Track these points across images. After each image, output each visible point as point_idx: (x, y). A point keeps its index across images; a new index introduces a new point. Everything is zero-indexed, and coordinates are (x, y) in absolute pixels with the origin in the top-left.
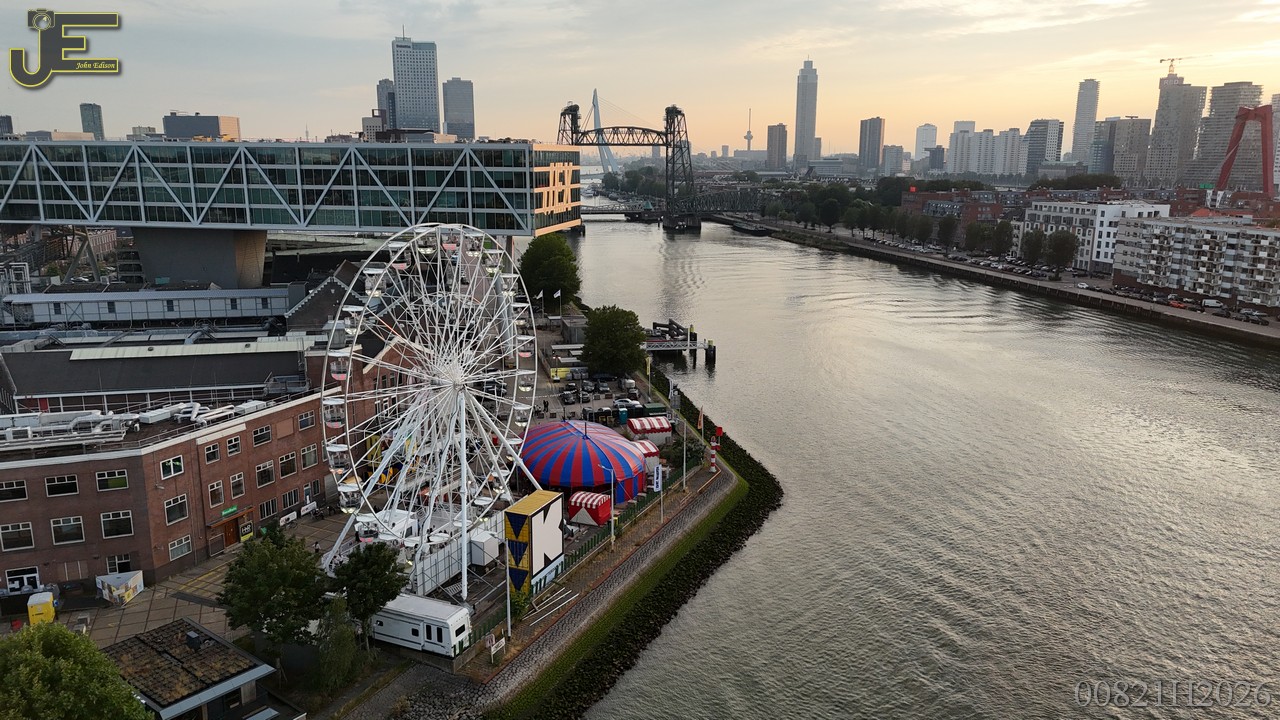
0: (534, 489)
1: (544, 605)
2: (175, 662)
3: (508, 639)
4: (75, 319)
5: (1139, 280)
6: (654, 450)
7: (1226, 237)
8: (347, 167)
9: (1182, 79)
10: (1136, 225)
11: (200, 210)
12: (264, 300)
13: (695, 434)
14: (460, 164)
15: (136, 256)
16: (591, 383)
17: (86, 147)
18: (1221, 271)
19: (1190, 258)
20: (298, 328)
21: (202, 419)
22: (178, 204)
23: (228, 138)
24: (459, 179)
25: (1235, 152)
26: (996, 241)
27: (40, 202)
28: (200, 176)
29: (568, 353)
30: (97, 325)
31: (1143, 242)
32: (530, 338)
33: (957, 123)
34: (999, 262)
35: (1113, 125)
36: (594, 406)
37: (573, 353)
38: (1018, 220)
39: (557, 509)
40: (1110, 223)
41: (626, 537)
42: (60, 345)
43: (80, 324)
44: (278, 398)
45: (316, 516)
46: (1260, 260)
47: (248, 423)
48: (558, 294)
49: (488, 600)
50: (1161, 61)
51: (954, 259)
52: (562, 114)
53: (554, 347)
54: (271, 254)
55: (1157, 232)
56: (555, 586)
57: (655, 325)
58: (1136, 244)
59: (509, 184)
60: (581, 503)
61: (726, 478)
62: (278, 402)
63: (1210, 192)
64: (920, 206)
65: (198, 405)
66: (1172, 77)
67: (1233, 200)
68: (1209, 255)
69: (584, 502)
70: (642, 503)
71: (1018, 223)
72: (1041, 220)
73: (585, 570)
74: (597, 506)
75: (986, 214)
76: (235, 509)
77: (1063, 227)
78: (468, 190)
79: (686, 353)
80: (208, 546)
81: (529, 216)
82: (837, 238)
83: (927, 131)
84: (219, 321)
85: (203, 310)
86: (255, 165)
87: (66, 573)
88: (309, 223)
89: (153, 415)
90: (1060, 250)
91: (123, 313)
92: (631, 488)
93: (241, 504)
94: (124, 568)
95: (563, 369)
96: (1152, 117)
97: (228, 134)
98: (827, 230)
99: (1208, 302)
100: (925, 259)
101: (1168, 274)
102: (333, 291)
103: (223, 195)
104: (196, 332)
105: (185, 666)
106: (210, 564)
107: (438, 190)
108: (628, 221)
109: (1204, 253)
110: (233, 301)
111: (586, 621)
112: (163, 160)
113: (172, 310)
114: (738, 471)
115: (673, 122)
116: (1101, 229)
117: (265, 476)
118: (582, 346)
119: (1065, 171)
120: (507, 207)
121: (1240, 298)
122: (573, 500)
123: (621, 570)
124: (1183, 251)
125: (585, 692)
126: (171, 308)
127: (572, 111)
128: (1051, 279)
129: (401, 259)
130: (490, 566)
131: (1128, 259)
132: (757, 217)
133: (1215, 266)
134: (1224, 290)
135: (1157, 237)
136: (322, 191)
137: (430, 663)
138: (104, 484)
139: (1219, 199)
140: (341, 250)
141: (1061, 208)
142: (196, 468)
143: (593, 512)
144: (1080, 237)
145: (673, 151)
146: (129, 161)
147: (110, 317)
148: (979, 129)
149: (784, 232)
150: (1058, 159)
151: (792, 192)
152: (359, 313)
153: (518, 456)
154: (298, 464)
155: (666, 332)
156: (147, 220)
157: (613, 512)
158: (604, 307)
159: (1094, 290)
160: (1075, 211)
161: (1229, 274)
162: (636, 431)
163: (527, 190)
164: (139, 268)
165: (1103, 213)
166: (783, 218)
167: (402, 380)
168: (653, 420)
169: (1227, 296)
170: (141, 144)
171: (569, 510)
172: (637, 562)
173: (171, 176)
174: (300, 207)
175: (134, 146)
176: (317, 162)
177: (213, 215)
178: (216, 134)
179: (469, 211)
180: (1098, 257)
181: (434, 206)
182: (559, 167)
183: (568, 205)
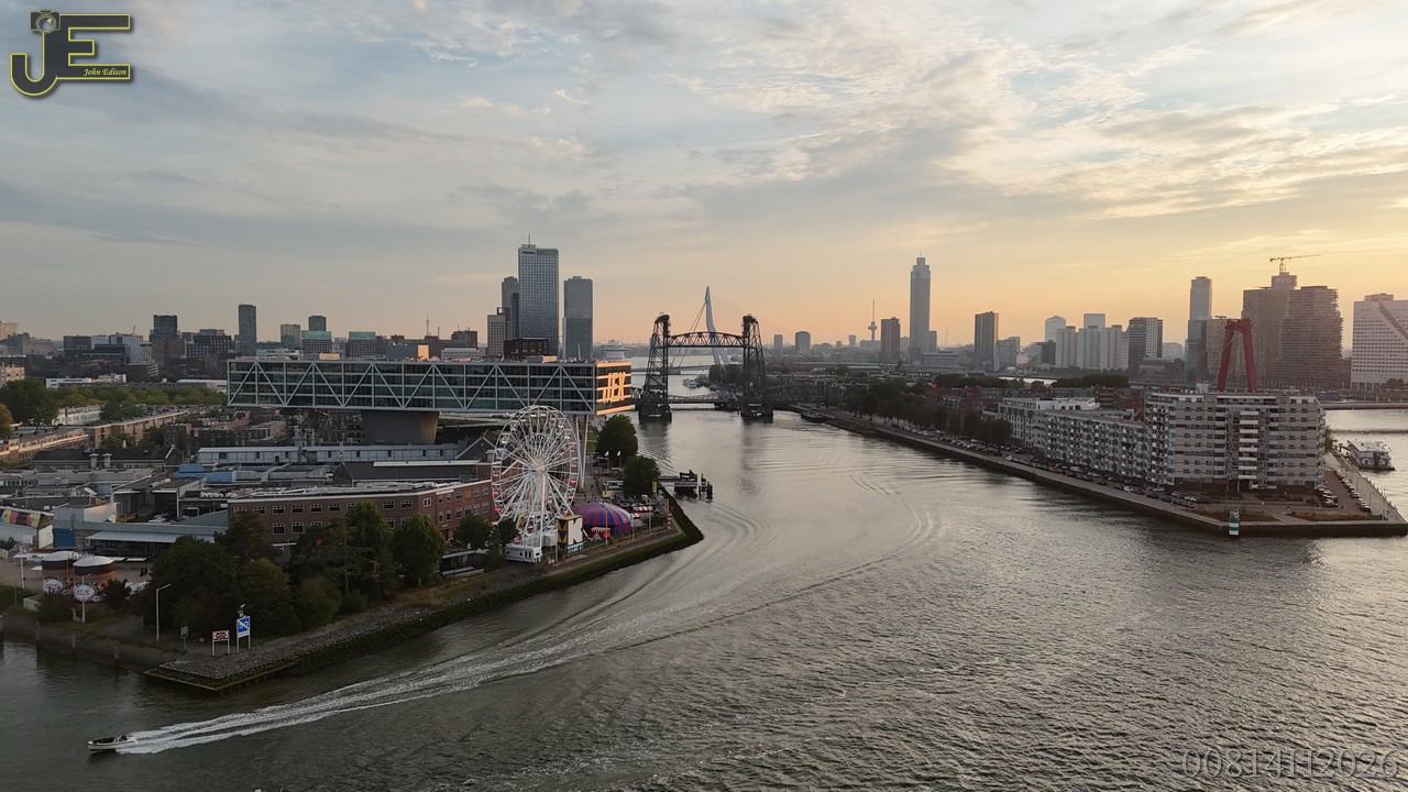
3: (555, 561)
5: (1045, 454)
6: (639, 517)
8: (492, 376)
9: (1294, 277)
10: (1042, 415)
11: (406, 400)
12: (441, 451)
14: (556, 375)
17: (344, 365)
22: (394, 396)
27: (313, 395)
28: (408, 381)
29: (615, 484)
33: (1086, 316)
34: (971, 443)
37: (618, 484)
39: (580, 523)
41: (614, 544)
44: (465, 482)
46: (1096, 439)
47: (454, 489)
48: (620, 454)
50: (1271, 260)
52: (657, 322)
54: (441, 427)
55: (1050, 420)
56: (579, 552)
57: (681, 474)
59: (583, 386)
60: (596, 531)
61: (674, 532)
64: (937, 399)
66: (1283, 275)
70: (625, 535)
72: (1007, 411)
74: (603, 532)
77: (1018, 417)
78: (560, 389)
79: (697, 490)
81: (594, 404)
82: (873, 425)
83: (1055, 322)
85: (407, 457)
86: (440, 375)
88: (469, 409)
90: (1000, 432)
91: (364, 458)
92: (621, 529)
95: (610, 492)
98: (869, 418)
101: (1057, 450)
103: (421, 391)
107: (543, 389)
108: (716, 409)
109: (1072, 435)
110: (424, 451)
114: (683, 530)
115: (749, 328)
117: (459, 514)
118: (624, 480)
119: (1163, 367)
120: (582, 399)
122: (592, 530)
123: (606, 553)
127: (664, 320)
131: (1040, 439)
132: (821, 407)
133: (1078, 444)
134: (1083, 460)
135: (1051, 423)
136: (478, 389)
137: (526, 565)
138: (403, 506)
140: (485, 425)
143: (601, 534)
145: (749, 352)
146: (368, 373)
155: (687, 478)
156: (374, 406)
161: (1085, 449)
162: (634, 511)
163: (594, 389)
165: (1039, 406)
169: (1084, 464)
172: (616, 551)
173: (391, 380)
174: (464, 398)
175: (372, 364)
176: (475, 373)
177: (414, 403)
178: (416, 356)
179: (560, 400)
181: (541, 397)
182: (615, 375)
183: (621, 397)
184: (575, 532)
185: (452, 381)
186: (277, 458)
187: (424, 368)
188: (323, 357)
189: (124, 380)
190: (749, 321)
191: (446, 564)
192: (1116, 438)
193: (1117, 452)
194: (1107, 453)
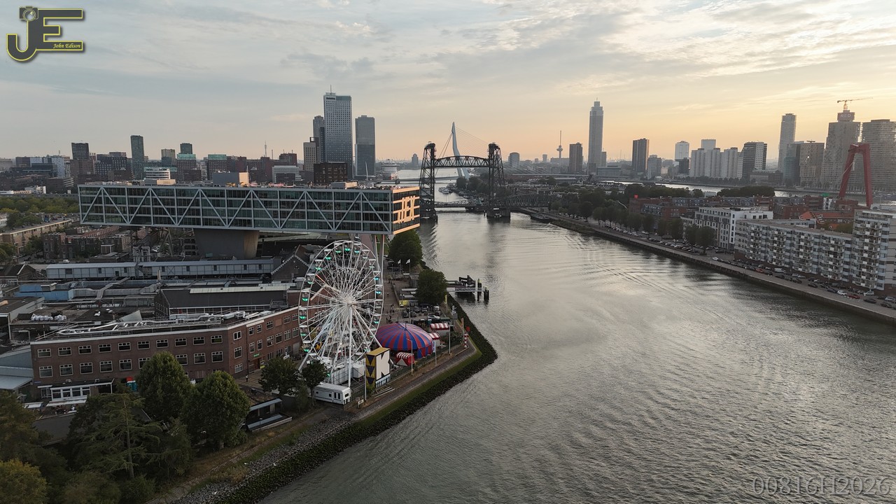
0: (378, 347)
1: (381, 391)
3: (365, 401)
4: (171, 274)
5: (745, 256)
6: (438, 337)
7: (785, 234)
8: (302, 200)
9: (853, 114)
10: (744, 224)
11: (229, 220)
12: (260, 266)
14: (358, 200)
15: (193, 241)
16: (418, 308)
17: (176, 190)
18: (784, 252)
19: (769, 244)
20: (278, 280)
21: (247, 317)
22: (219, 217)
23: (244, 184)
26: (675, 231)
27: (152, 216)
28: (230, 204)
29: (409, 293)
30: (181, 277)
31: (748, 234)
34: (675, 243)
35: (799, 146)
36: (416, 319)
37: (412, 293)
38: (691, 218)
39: (387, 355)
41: (419, 371)
42: (167, 287)
43: (174, 276)
44: (276, 310)
46: (800, 247)
47: (265, 319)
48: (409, 261)
50: (838, 102)
51: (652, 240)
52: (426, 149)
53: (403, 290)
55: (753, 229)
56: (386, 385)
57: (460, 278)
58: (744, 235)
59: (381, 209)
61: (470, 350)
64: (639, 207)
65: (245, 312)
66: (846, 113)
68: (778, 243)
69: (402, 356)
70: (429, 358)
71: (691, 220)
72: (703, 219)
73: (398, 381)
74: (408, 358)
75: (675, 213)
76: (259, 354)
77: (714, 223)
79: (476, 294)
81: (391, 224)
82: (589, 226)
83: (683, 145)
84: (238, 276)
85: (231, 270)
86: (258, 199)
88: (283, 227)
91: (193, 272)
92: (422, 352)
93: (261, 352)
95: (406, 301)
96: (824, 141)
98: (585, 220)
99: (777, 270)
100: (637, 241)
101: (759, 253)
102: (294, 262)
103: (242, 213)
104: (229, 281)
107: (347, 212)
108: (467, 212)
109: (775, 242)
110: (245, 266)
111: (396, 398)
112: (213, 196)
114: (479, 349)
115: (493, 153)
116: (733, 225)
117: (270, 342)
118: (417, 289)
119: (767, 176)
120: (380, 220)
121: (792, 268)
122: (395, 355)
123: (414, 382)
124: (767, 240)
126: (215, 269)
127: (431, 147)
128: (701, 255)
130: (359, 377)
131: (741, 243)
132: (546, 209)
133: (781, 249)
134: (786, 263)
135: (754, 232)
136: (290, 211)
137: (335, 407)
138: (213, 341)
139: (829, 203)
140: (296, 238)
142: (246, 337)
143: (406, 360)
144: (722, 229)
145: (493, 170)
147: (187, 273)
151: (569, 195)
153: (374, 336)
154: (283, 338)
155: (466, 283)
156: (203, 225)
159: (720, 261)
160: (721, 214)
161: (788, 254)
162: (432, 329)
163: (390, 212)
164: (194, 247)
165: (734, 215)
166: (561, 212)
167: (327, 302)
168: (437, 324)
169: (787, 266)
170: (203, 188)
171: (395, 358)
172: (422, 380)
173: (216, 204)
174: (279, 219)
175: (200, 189)
176: (288, 197)
177: (236, 223)
178: (238, 182)
179: (361, 222)
180: (732, 241)
181: (344, 219)
182: (408, 199)
183: (412, 217)
184: (383, 366)
185: (266, 204)
186: (117, 272)
187: (243, 193)
188: (160, 182)
189: (45, 192)
190: (493, 147)
191: (253, 417)
192: (821, 247)
193: (822, 258)
194: (811, 258)
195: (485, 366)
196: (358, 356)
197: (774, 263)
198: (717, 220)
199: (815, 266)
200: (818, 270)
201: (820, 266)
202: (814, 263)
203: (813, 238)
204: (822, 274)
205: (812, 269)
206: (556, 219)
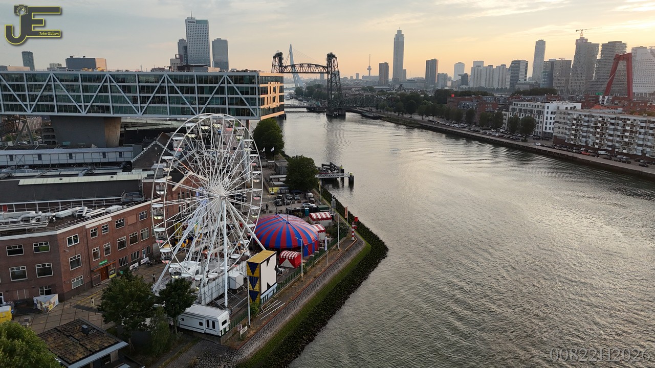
0: (261, 250)
1: (267, 309)
2: (76, 341)
3: (249, 327)
4: (20, 163)
5: (566, 141)
6: (323, 229)
7: (609, 120)
8: (163, 85)
9: (587, 40)
10: (565, 113)
11: (86, 107)
12: (120, 154)
13: (344, 220)
14: (222, 83)
15: (53, 131)
16: (290, 195)
17: (26, 74)
18: (607, 137)
19: (592, 130)
20: (138, 168)
21: (88, 215)
22: (75, 103)
23: (101, 69)
24: (221, 90)
25: (614, 75)
26: (495, 121)
28: (86, 89)
29: (278, 180)
30: (32, 167)
31: (568, 122)
32: (259, 172)
33: (475, 62)
34: (496, 132)
35: (552, 63)
36: (292, 207)
37: (281, 180)
38: (506, 111)
39: (273, 260)
40: (552, 112)
41: (309, 274)
42: (13, 177)
43: (23, 166)
44: (128, 204)
45: (148, 265)
46: (626, 131)
47: (112, 217)
48: (273, 149)
49: (238, 306)
50: (577, 31)
51: (474, 131)
52: (274, 57)
53: (271, 177)
54: (123, 130)
55: (575, 117)
56: (273, 299)
58: (564, 123)
59: (247, 93)
60: (286, 257)
61: (359, 243)
62: (128, 206)
63: (601, 97)
64: (456, 104)
65: (86, 208)
66: (582, 39)
67: (613, 101)
68: (601, 128)
69: (287, 256)
70: (317, 256)
71: (506, 113)
72: (517, 111)
73: (288, 291)
74: (294, 258)
75: (489, 108)
76: (106, 261)
77: (528, 114)
78: (226, 96)
79: (339, 179)
80: (92, 281)
81: (258, 110)
82: (415, 120)
83: (460, 66)
84: (97, 164)
85: (88, 158)
86: (115, 83)
87: (18, 296)
88: (143, 114)
89: (63, 213)
90: (526, 126)
91: (46, 160)
92: (312, 249)
93: (109, 258)
94: (48, 293)
95: (276, 188)
96: (572, 59)
97: (100, 67)
99: (601, 152)
100: (459, 131)
102: (156, 148)
104: (84, 170)
105: (81, 343)
106: (93, 290)
107: (211, 96)
108: (308, 112)
109: (598, 128)
110: (104, 154)
111: (289, 317)
112: (66, 81)
113: (72, 159)
114: (365, 239)
115: (331, 61)
116: (547, 115)
117: (122, 244)
118: (285, 176)
119: (529, 86)
120: (246, 105)
121: (617, 150)
122: (282, 255)
123: (306, 291)
124: (588, 126)
125: (289, 353)
126: (71, 158)
127: (279, 56)
128: (522, 141)
129: (192, 132)
130: (239, 289)
132: (374, 110)
133: (604, 134)
135: (575, 119)
136: (150, 97)
137: (209, 340)
138: (37, 249)
140: (160, 127)
141: (527, 105)
142: (85, 241)
143: (292, 261)
144: (537, 120)
145: (331, 76)
146: (48, 81)
147: (39, 162)
148: (486, 65)
149: (388, 117)
150: (525, 80)
151: (391, 97)
152: (170, 160)
153: (253, 233)
154: (139, 238)
155: (328, 169)
156: (58, 112)
157: (302, 261)
158: (297, 156)
159: (543, 146)
160: (534, 106)
162: (314, 220)
163: (257, 96)
165: (548, 107)
166: (387, 110)
167: (193, 194)
168: (322, 213)
170: (55, 72)
171: (280, 261)
172: (315, 286)
173: (70, 89)
174: (139, 105)
176: (147, 82)
177: (93, 109)
179: (226, 107)
180: (546, 129)
181: (208, 104)
182: (273, 84)
183: (277, 104)
184: (268, 275)
187: (99, 78)
188: (11, 68)
192: (647, 130)
193: (649, 140)
194: (637, 141)
195: (379, 261)
196: (234, 260)
197: (597, 147)
198: (531, 111)
199: (640, 148)
200: (642, 151)
201: (644, 148)
202: (639, 145)
203: (639, 123)
204: (647, 155)
205: (636, 150)
206: (384, 116)
